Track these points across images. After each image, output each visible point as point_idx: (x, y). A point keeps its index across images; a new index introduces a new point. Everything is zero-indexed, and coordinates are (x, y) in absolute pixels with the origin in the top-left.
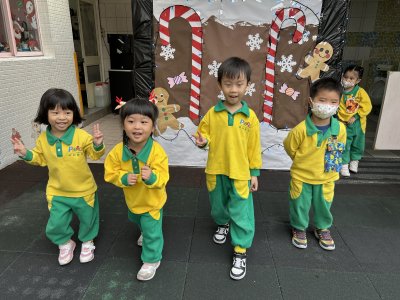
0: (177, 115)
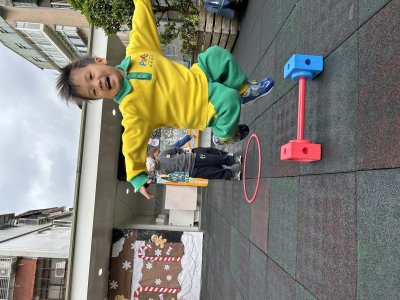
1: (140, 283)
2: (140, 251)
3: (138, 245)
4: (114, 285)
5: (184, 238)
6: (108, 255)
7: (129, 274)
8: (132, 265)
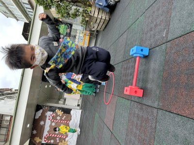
0: (65, 141)
1: (48, 132)
2: (49, 117)
3: (49, 114)
4: (35, 132)
5: (72, 112)
6: (33, 117)
7: (43, 128)
8: (45, 123)
